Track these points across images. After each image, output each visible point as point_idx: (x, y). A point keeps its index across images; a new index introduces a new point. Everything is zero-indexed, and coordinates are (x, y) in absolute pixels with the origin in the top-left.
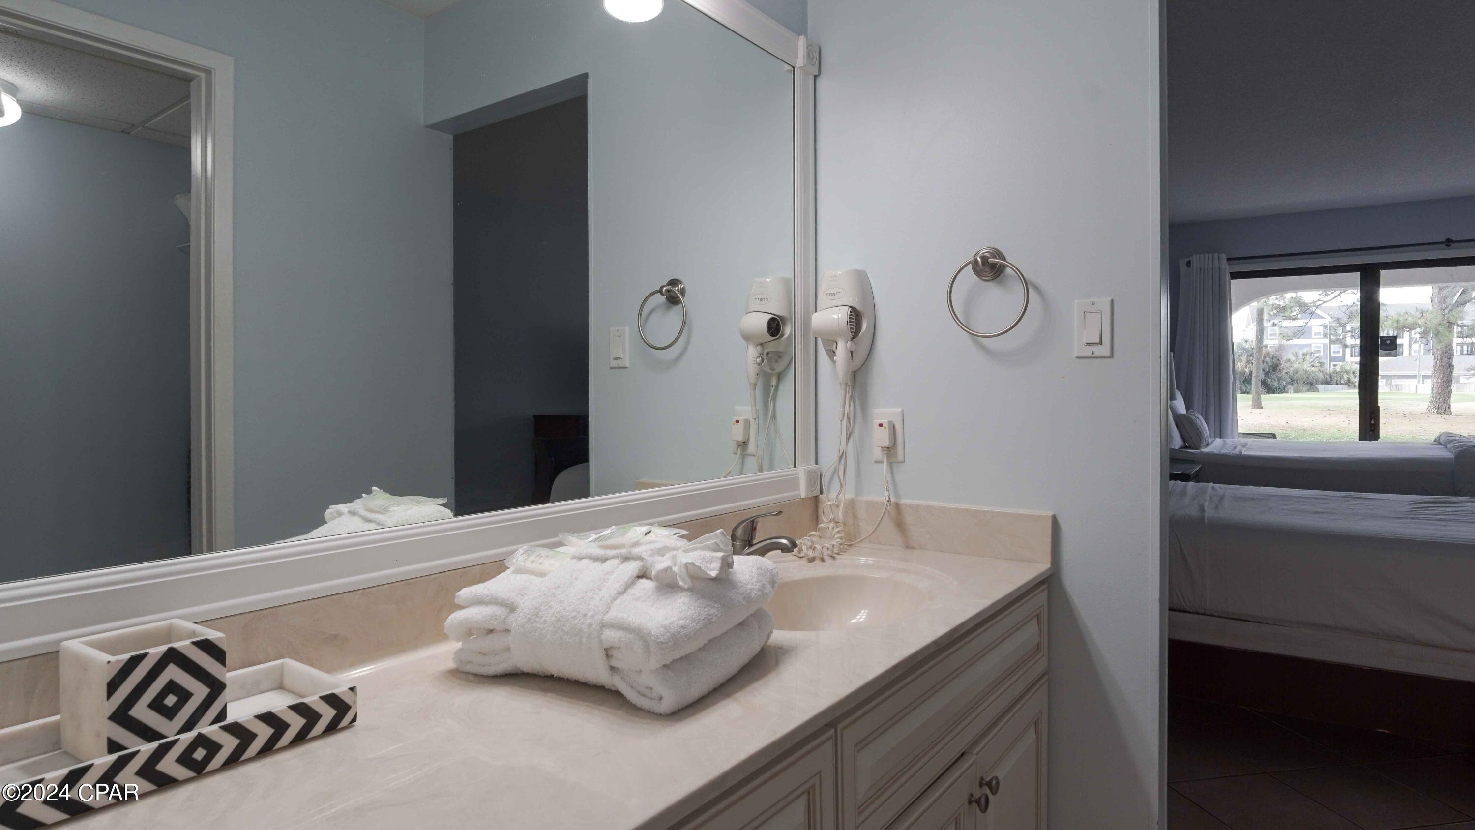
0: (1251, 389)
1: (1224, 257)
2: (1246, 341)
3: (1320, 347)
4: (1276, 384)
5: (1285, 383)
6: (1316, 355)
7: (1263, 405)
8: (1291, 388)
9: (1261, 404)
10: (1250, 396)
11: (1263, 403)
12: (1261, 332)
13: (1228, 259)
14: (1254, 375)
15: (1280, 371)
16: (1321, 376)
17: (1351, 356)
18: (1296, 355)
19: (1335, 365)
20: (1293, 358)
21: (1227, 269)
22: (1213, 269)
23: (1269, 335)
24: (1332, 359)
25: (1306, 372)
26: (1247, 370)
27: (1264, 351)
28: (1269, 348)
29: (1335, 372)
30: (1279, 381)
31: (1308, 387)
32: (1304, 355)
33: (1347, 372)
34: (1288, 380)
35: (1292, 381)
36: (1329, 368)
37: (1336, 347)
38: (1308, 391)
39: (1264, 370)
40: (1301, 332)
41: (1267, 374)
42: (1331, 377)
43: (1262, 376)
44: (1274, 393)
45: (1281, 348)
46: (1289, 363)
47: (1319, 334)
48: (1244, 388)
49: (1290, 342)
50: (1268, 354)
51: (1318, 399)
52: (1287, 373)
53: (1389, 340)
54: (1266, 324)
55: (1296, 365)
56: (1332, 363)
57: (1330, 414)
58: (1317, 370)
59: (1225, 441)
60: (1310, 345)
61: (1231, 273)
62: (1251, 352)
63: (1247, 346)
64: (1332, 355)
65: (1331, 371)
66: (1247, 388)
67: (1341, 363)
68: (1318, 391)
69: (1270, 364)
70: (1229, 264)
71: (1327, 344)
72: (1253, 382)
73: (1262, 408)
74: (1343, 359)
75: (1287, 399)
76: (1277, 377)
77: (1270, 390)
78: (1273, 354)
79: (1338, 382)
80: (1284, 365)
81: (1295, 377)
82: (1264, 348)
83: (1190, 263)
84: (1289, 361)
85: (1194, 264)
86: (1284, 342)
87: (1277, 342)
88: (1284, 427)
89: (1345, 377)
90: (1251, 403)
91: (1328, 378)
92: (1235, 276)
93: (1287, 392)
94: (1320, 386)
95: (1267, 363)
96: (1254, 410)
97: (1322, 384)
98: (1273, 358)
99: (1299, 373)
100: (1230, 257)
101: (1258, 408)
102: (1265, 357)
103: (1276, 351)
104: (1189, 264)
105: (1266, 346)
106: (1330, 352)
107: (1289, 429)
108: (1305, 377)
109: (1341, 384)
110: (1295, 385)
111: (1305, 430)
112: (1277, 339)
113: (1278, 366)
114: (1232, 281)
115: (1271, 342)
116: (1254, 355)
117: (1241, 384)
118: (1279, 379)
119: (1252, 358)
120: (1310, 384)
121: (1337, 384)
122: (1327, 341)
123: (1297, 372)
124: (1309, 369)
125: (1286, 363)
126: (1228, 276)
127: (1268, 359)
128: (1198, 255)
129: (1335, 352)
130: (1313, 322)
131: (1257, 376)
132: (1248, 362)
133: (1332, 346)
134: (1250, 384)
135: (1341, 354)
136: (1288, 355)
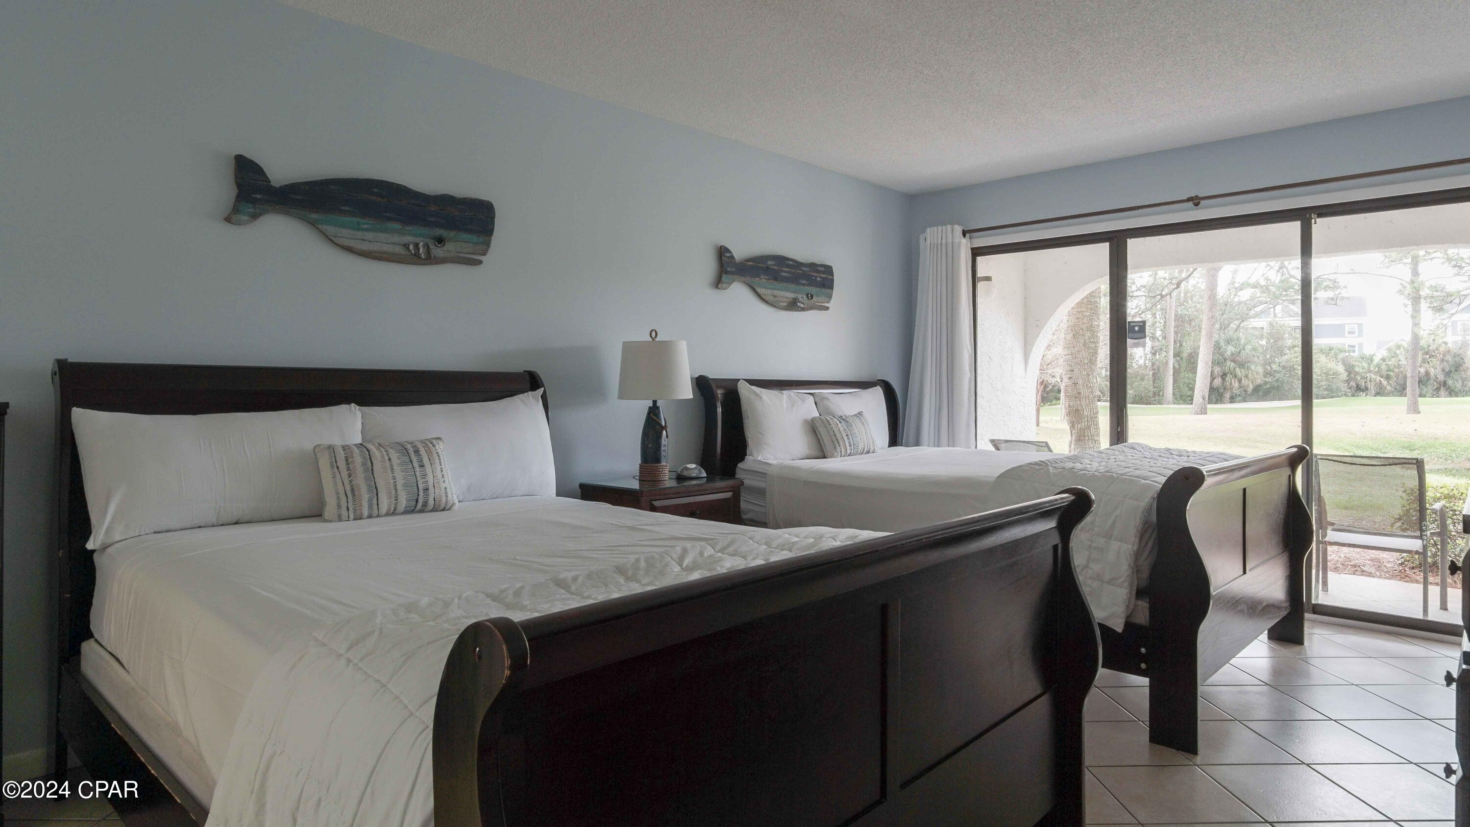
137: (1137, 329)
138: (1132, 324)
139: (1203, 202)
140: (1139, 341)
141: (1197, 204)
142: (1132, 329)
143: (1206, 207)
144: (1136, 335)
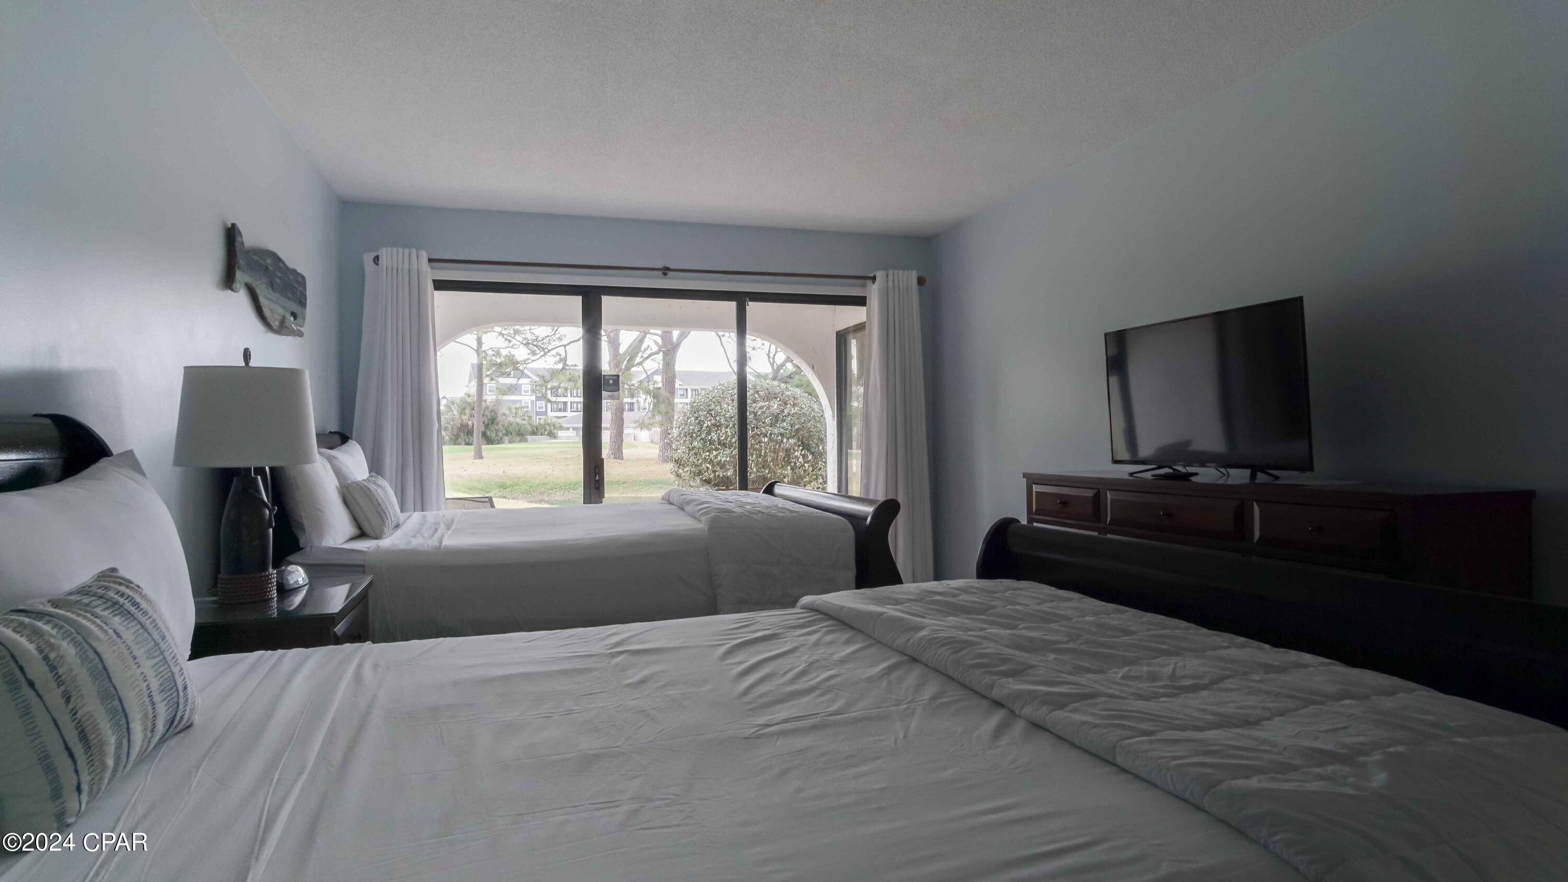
0: (473, 441)
1: (424, 256)
2: (469, 396)
3: (528, 403)
4: (493, 435)
5: (501, 434)
6: (525, 409)
7: (483, 455)
8: (506, 439)
9: (482, 455)
10: (472, 447)
11: (484, 453)
12: (481, 386)
13: (430, 260)
14: (475, 427)
15: (497, 424)
16: (529, 428)
17: (552, 411)
18: (510, 409)
19: (540, 419)
20: (507, 412)
21: (429, 274)
22: (409, 271)
23: (488, 391)
24: (538, 414)
25: (518, 424)
26: (470, 423)
27: (484, 405)
28: (488, 403)
29: (540, 424)
30: (496, 433)
31: (520, 438)
32: (516, 409)
33: (549, 424)
34: (504, 432)
35: (508, 433)
36: (536, 421)
37: (542, 403)
38: (520, 441)
39: (484, 423)
40: (514, 389)
41: (487, 426)
42: (537, 429)
43: (482, 429)
44: (492, 444)
45: (498, 402)
46: (504, 417)
47: (527, 391)
48: (467, 440)
49: (506, 398)
50: (487, 408)
51: (528, 448)
52: (502, 425)
53: (612, 379)
54: (486, 380)
55: (511, 419)
56: (538, 417)
57: (538, 462)
58: (527, 423)
59: (424, 516)
60: (521, 401)
61: (434, 281)
62: (473, 406)
63: (469, 400)
64: (538, 410)
65: (537, 424)
66: (469, 439)
67: (544, 417)
68: (527, 441)
69: (489, 417)
70: (432, 268)
71: (534, 401)
72: (475, 434)
73: (482, 458)
74: (545, 413)
75: (503, 449)
76: (495, 429)
77: (489, 441)
78: (491, 407)
79: (542, 433)
80: (500, 418)
81: (510, 429)
82: (483, 403)
83: (378, 260)
84: (504, 414)
85: (383, 261)
86: (500, 397)
87: (494, 397)
88: (502, 476)
89: (548, 428)
90: (473, 453)
91: (535, 430)
92: (440, 285)
93: (503, 443)
94: (529, 437)
95: (486, 416)
96: (475, 460)
97: (530, 435)
98: (491, 412)
99: (513, 426)
100: (432, 257)
101: (479, 459)
102: (484, 411)
103: (495, 406)
104: (376, 259)
105: (486, 401)
106: (536, 407)
107: (505, 478)
108: (517, 428)
109: (544, 435)
110: (510, 436)
111: (519, 478)
112: (495, 395)
113: (495, 419)
114: (437, 293)
115: (490, 397)
116: (475, 409)
117: (464, 435)
118: (497, 431)
119: (473, 411)
120: (520, 434)
121: (541, 435)
122: (533, 398)
123: (511, 425)
124: (520, 422)
125: (502, 416)
126: (430, 285)
127: (487, 413)
128: (389, 249)
129: (539, 408)
130: (522, 381)
131: (478, 428)
132: (472, 416)
133: (538, 402)
134: (472, 436)
135: (544, 410)
136: (503, 410)
137: (611, 382)
138: (607, 377)
139: (670, 274)
140: (613, 394)
141: (665, 274)
142: (607, 384)
143: (674, 278)
144: (610, 388)
